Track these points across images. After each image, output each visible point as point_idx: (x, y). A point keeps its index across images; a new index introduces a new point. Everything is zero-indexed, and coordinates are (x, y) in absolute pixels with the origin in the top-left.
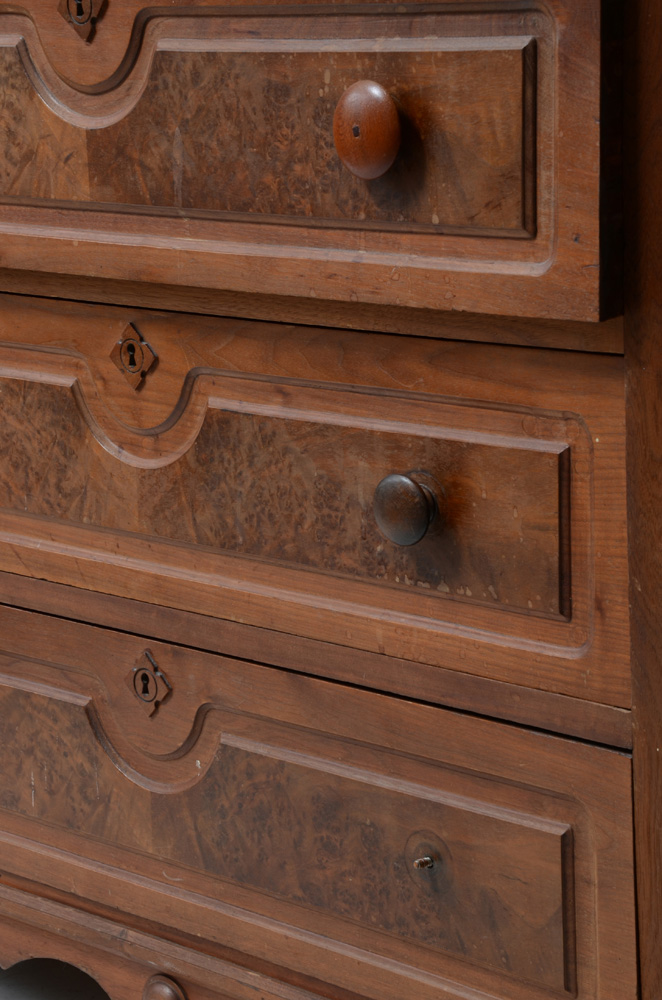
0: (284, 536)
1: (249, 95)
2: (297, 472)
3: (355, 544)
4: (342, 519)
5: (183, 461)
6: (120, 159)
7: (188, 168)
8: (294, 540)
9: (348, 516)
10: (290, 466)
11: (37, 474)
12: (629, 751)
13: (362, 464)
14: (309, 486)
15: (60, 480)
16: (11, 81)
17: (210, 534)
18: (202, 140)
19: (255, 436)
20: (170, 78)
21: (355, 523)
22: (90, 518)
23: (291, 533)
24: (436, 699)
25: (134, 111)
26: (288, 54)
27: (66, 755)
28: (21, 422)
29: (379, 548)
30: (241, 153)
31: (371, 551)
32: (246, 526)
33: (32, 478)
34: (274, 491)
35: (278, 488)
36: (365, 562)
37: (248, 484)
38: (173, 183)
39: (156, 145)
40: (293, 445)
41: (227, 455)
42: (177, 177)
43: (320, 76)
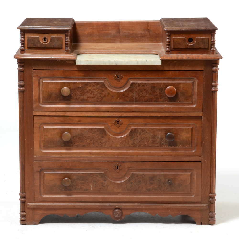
0: (145, 144)
1: (148, 88)
2: (148, 135)
3: (158, 143)
4: (156, 140)
5: (127, 136)
6: (123, 96)
7: (136, 97)
8: (147, 144)
9: (157, 139)
10: (147, 134)
11: (96, 141)
12: (201, 162)
13: (160, 133)
14: (150, 136)
15: (101, 141)
16: (102, 87)
17: (131, 145)
18: (139, 93)
19: (141, 131)
20: (134, 86)
21: (158, 140)
22: (107, 146)
23: (147, 143)
24: (171, 161)
25: (127, 90)
26: (155, 83)
27: (99, 181)
28: (93, 134)
29: (162, 143)
30: (146, 94)
31: (161, 143)
32: (138, 143)
33: (95, 142)
34: (144, 138)
35: (145, 137)
36: (160, 145)
37: (139, 138)
38: (133, 99)
39: (131, 94)
40: (148, 132)
41: (135, 134)
42: (134, 98)
43: (161, 85)
